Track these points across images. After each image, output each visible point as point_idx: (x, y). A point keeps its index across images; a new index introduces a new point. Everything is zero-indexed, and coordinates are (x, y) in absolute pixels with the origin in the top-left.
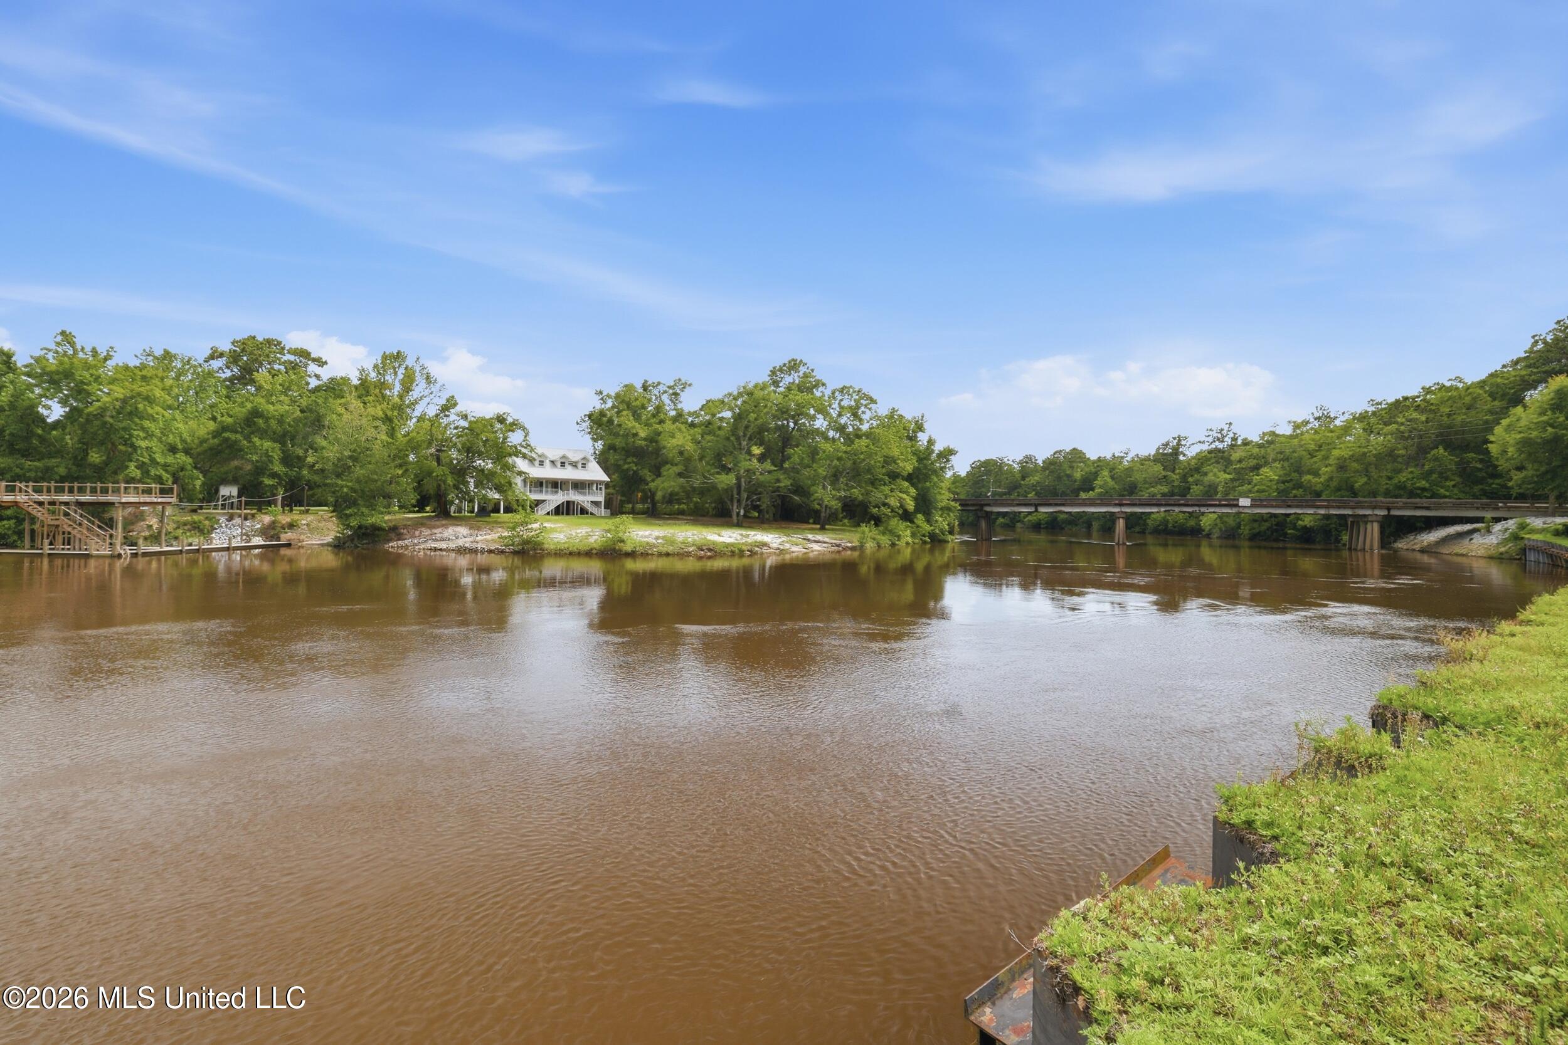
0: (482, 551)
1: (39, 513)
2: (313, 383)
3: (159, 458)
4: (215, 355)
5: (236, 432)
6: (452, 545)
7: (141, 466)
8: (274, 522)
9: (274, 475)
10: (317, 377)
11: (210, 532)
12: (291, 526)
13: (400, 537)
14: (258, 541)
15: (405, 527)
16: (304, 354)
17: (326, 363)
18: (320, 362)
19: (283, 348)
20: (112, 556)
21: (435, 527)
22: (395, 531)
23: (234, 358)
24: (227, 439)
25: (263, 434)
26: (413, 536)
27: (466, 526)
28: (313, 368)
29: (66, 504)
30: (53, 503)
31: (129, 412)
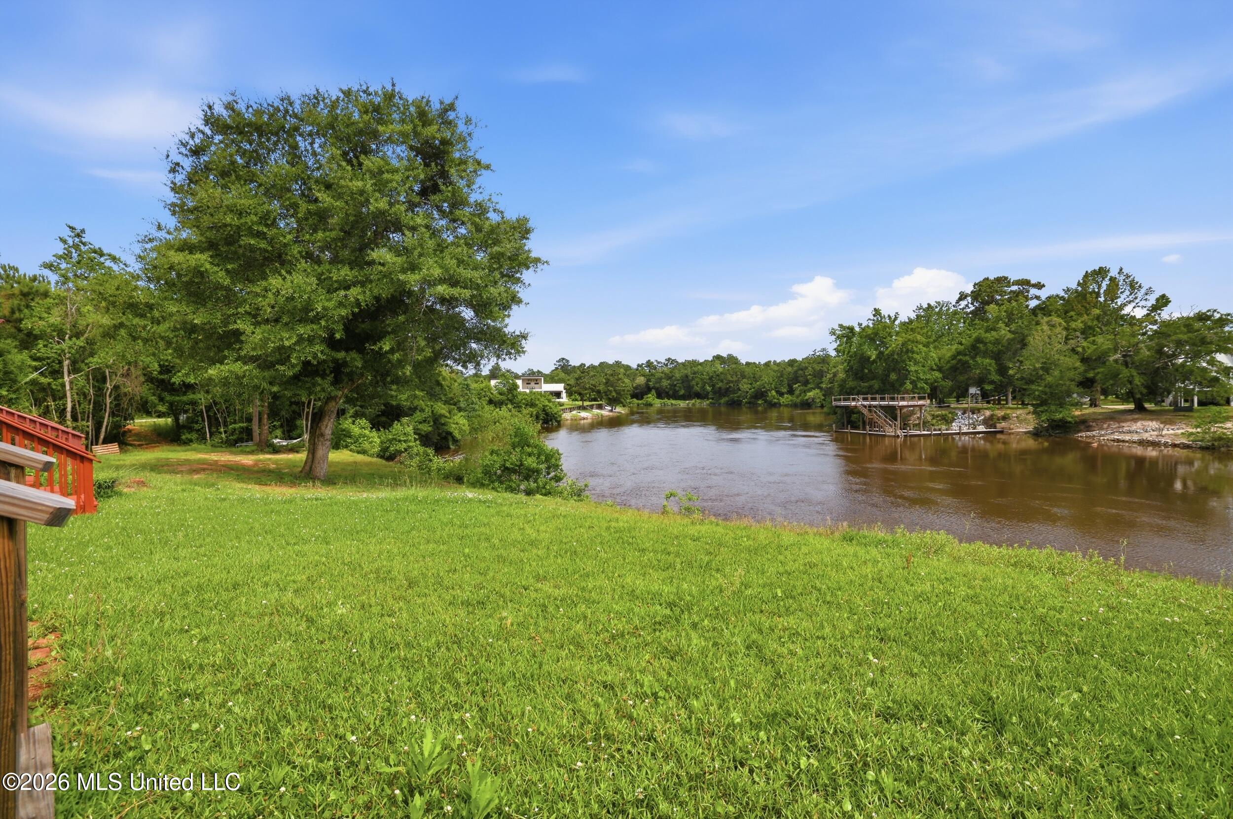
0: (1168, 445)
1: (865, 411)
2: (1033, 304)
3: (922, 376)
4: (963, 296)
6: (1136, 438)
7: (912, 382)
8: (992, 415)
11: (952, 422)
12: (1005, 418)
13: (1089, 428)
14: (981, 428)
15: (1094, 420)
16: (1027, 282)
17: (1044, 286)
18: (1039, 286)
19: (1009, 282)
20: (894, 436)
21: (1126, 421)
22: (1084, 424)
23: (975, 295)
24: (960, 360)
25: (985, 354)
26: (1102, 429)
27: (1157, 420)
28: (1033, 291)
29: (875, 407)
30: (870, 406)
31: (906, 351)
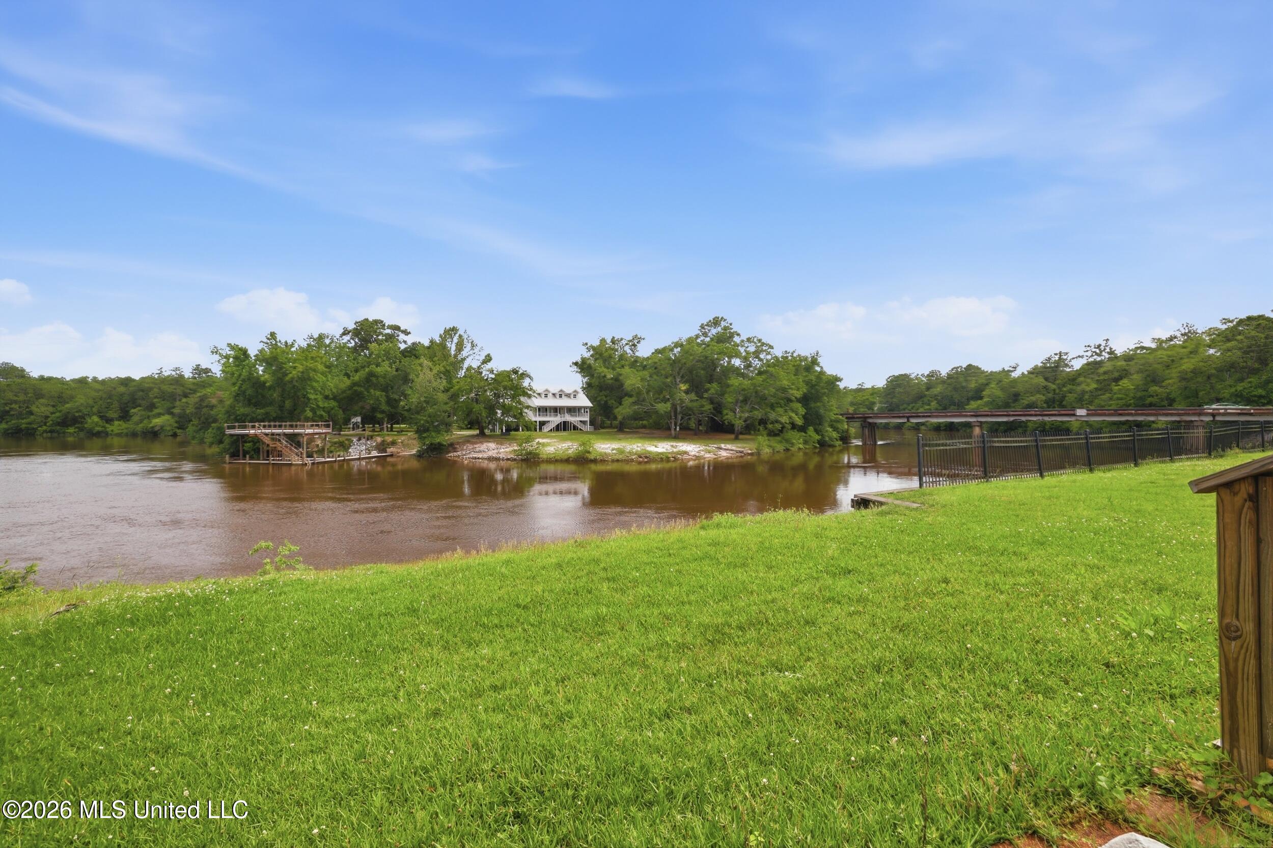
0: (503, 460)
1: (266, 440)
2: (403, 346)
3: (321, 404)
4: (346, 332)
5: (361, 386)
6: (485, 456)
7: (313, 410)
8: (383, 441)
9: (383, 412)
10: (405, 342)
11: (349, 448)
12: (393, 443)
13: (455, 450)
14: (375, 453)
15: (458, 443)
16: (397, 328)
17: (410, 333)
18: (406, 333)
19: (384, 325)
20: (302, 465)
21: (476, 443)
22: (452, 447)
23: (356, 333)
24: (356, 391)
25: (375, 386)
26: (462, 450)
27: (494, 442)
28: (402, 337)
29: (279, 435)
30: (273, 434)
31: (305, 378)
